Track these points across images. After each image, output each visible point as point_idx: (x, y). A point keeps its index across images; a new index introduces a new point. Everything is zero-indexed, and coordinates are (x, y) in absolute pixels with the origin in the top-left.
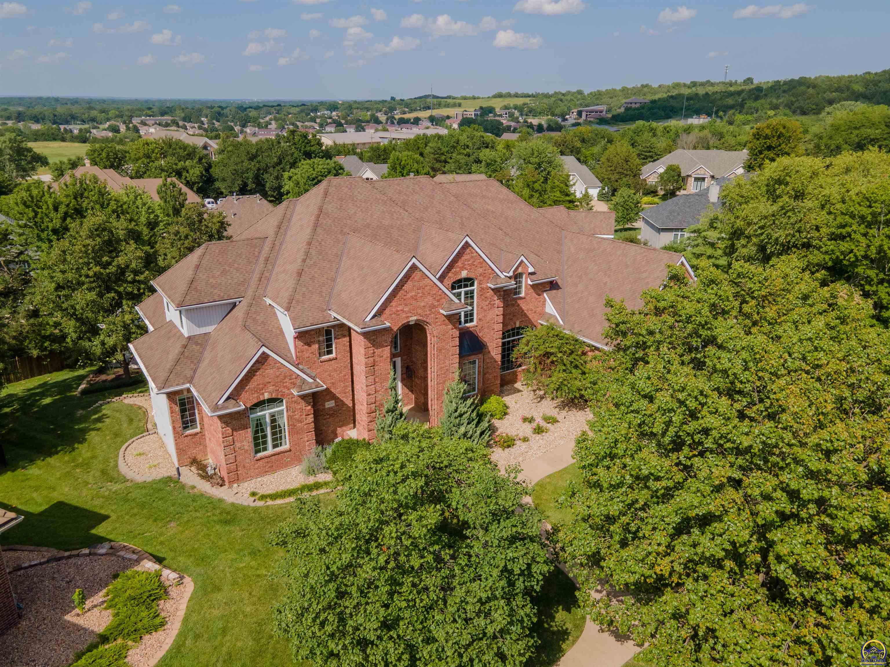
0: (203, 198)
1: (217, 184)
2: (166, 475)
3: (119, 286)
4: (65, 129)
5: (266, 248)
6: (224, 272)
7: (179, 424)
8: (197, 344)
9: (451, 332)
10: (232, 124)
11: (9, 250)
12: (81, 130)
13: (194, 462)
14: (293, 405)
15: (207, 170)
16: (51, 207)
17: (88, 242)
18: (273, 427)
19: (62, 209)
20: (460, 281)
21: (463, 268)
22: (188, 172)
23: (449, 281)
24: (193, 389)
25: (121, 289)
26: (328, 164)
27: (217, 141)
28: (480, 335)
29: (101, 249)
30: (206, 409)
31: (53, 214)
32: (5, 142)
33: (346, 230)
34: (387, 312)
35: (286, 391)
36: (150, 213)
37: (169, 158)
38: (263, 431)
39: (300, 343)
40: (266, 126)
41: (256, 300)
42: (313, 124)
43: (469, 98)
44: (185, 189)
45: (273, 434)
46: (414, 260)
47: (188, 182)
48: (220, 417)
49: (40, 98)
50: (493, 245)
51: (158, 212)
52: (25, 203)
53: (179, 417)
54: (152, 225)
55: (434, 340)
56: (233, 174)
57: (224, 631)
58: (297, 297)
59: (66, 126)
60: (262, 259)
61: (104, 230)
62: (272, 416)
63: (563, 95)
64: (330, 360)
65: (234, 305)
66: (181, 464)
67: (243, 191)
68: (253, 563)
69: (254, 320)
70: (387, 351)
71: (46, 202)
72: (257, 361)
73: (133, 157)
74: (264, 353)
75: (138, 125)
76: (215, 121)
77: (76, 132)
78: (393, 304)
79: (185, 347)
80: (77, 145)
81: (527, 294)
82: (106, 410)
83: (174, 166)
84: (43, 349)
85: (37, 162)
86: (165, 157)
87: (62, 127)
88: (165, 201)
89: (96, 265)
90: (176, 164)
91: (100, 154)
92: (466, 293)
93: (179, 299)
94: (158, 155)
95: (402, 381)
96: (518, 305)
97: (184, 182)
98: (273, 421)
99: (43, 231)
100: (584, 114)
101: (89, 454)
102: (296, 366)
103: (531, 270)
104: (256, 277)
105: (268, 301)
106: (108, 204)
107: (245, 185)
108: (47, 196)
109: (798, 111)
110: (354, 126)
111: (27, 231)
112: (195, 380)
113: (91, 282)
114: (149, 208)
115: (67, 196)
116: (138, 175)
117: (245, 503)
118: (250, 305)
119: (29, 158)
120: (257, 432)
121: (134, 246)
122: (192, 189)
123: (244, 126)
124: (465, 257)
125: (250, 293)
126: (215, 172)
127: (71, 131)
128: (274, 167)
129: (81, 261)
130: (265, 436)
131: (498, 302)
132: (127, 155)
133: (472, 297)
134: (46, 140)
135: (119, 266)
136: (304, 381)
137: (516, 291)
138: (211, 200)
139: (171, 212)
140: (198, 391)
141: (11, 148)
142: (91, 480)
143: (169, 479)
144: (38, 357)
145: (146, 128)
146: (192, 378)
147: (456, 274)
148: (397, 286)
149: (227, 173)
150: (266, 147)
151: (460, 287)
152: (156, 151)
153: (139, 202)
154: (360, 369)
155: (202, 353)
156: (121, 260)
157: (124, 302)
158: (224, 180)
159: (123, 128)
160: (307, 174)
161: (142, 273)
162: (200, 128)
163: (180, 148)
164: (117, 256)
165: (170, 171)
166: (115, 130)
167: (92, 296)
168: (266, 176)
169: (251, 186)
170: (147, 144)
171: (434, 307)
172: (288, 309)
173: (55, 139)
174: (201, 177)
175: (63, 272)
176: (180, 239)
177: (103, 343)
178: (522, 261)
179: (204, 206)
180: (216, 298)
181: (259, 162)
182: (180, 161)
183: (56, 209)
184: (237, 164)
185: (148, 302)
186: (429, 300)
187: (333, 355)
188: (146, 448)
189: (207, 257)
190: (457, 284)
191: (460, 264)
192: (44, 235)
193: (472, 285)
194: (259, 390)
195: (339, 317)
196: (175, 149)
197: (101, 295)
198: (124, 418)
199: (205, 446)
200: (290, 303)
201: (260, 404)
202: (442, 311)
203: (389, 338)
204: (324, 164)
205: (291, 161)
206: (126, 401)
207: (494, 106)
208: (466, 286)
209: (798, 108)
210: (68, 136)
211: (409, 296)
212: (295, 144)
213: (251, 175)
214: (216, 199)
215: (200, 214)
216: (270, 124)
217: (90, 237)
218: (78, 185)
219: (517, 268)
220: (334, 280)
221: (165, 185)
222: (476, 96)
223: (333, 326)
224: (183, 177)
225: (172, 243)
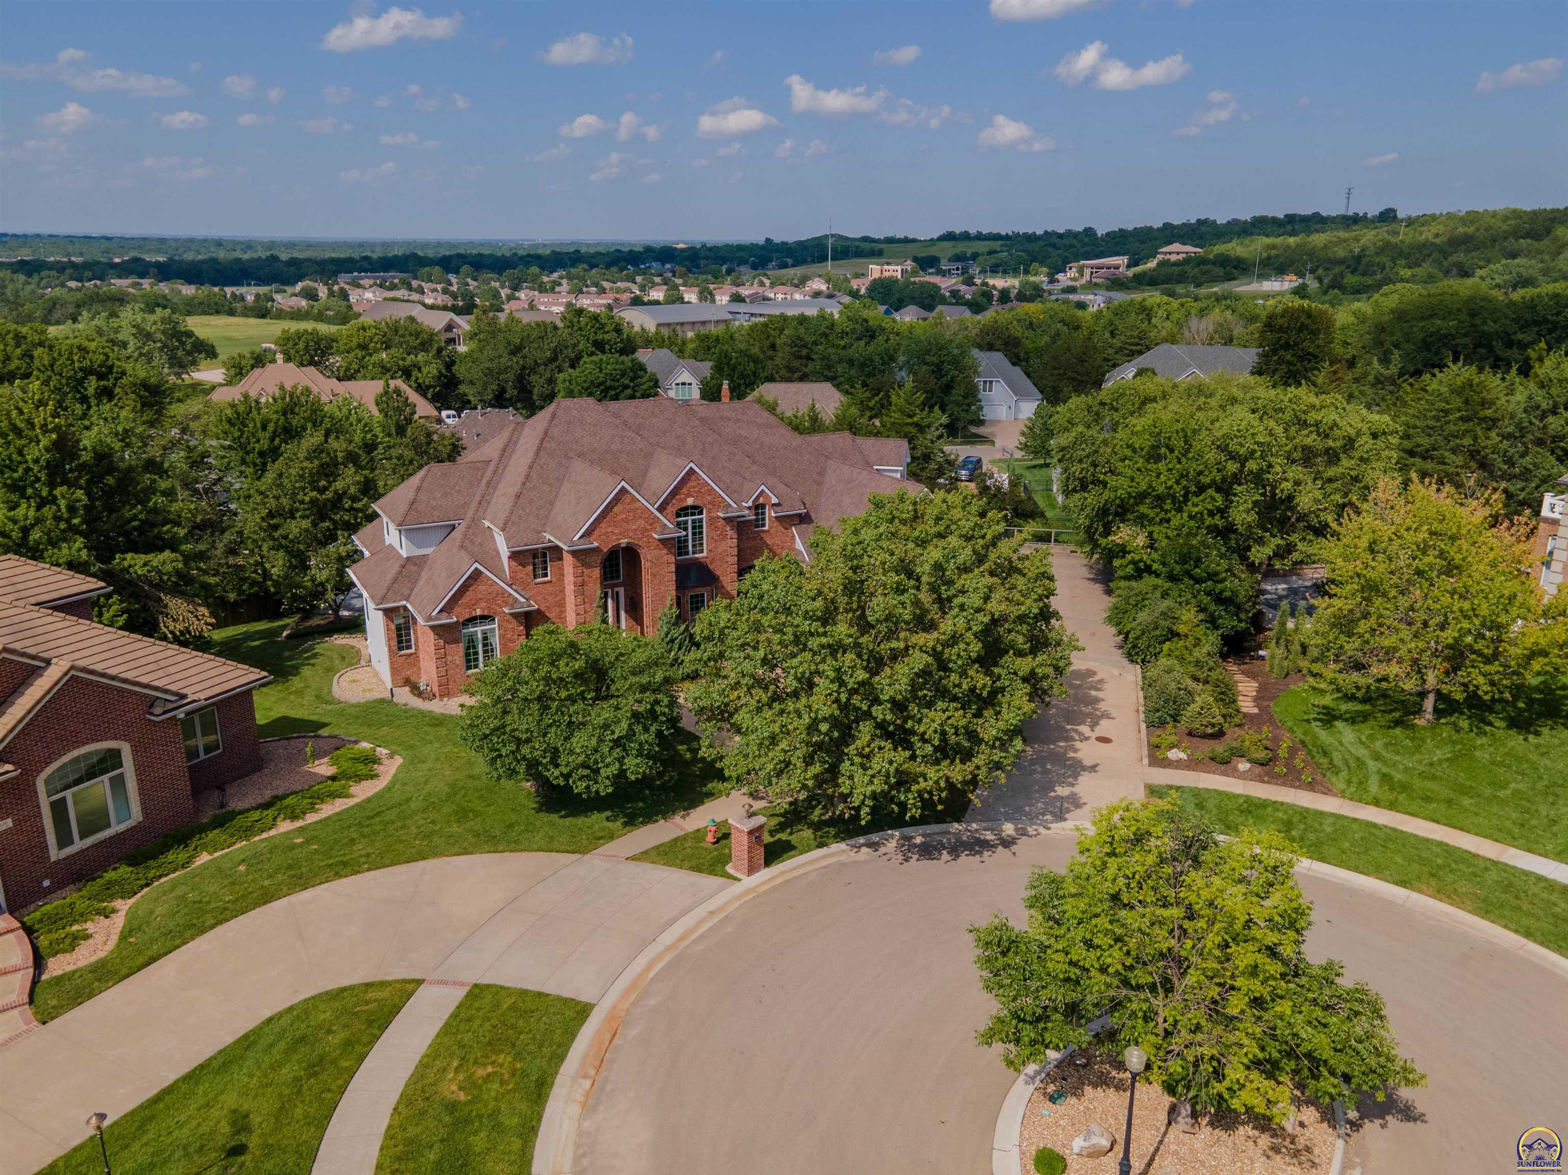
0: (439, 410)
1: (463, 388)
2: (379, 697)
3: (336, 514)
4: (233, 294)
5: (489, 473)
6: (445, 494)
7: (394, 643)
8: (415, 564)
9: (666, 558)
10: (497, 284)
11: (206, 476)
12: (258, 296)
13: (407, 682)
14: (504, 624)
15: (449, 365)
16: (259, 425)
17: (305, 464)
18: (485, 645)
19: (271, 427)
20: (686, 508)
21: (689, 495)
22: (420, 370)
23: (671, 509)
24: (409, 606)
25: (337, 517)
26: (622, 363)
27: (468, 317)
28: (711, 567)
29: (318, 472)
30: (420, 620)
31: (260, 434)
32: (155, 323)
33: (570, 454)
34: (597, 533)
35: (499, 610)
36: (367, 432)
37: (392, 351)
38: (474, 647)
39: (514, 564)
40: (552, 289)
41: (475, 522)
42: (630, 284)
43: (899, 241)
44: (414, 397)
45: (485, 652)
46: (623, 483)
47: (419, 385)
48: (433, 628)
49: (192, 240)
50: (736, 473)
51: (378, 430)
52: (229, 421)
53: (394, 635)
54: (370, 447)
55: (648, 564)
56: (486, 375)
57: (426, 783)
58: (513, 518)
59: (234, 289)
60: (484, 482)
61: (322, 452)
62: (484, 633)
63: (1060, 236)
64: (545, 583)
65: (453, 527)
66: (395, 684)
67: (500, 401)
68: (455, 750)
69: (472, 541)
70: (596, 573)
71: (254, 420)
72: (470, 577)
73: (342, 348)
74: (476, 569)
75: (347, 287)
76: (469, 280)
77: (250, 298)
78: (603, 525)
79: (403, 566)
80: (253, 321)
81: (770, 527)
82: (318, 649)
83: (401, 363)
84: (240, 592)
85: (200, 353)
86: (387, 348)
87: (229, 290)
88: (386, 415)
89: (312, 490)
90: (404, 359)
91: (296, 344)
92: (694, 522)
93: (399, 518)
94: (378, 345)
95: (626, 612)
96: (761, 539)
97: (414, 385)
98: (485, 639)
99: (248, 453)
100: (1087, 272)
101: (302, 685)
102: (510, 586)
103: (774, 500)
104: (477, 498)
105: (487, 524)
106: (322, 422)
107: (503, 391)
108: (255, 412)
109: (1455, 271)
110: (696, 289)
111: (233, 453)
112: (412, 598)
113: (305, 510)
114: (365, 426)
115: (276, 412)
116: (347, 376)
117: (454, 713)
118: (468, 527)
119: (188, 347)
120: (468, 648)
121: (353, 470)
122: (424, 395)
123: (516, 288)
124: (690, 484)
125: (470, 514)
126: (460, 370)
127: (242, 298)
128: (546, 365)
129: (297, 485)
130: (476, 653)
131: (730, 533)
132: (335, 344)
133: (701, 527)
134: (205, 313)
135: (336, 492)
136: (516, 600)
137: (759, 521)
138: (453, 412)
139: (393, 431)
140: (414, 607)
141: (163, 332)
142: (305, 702)
143: (382, 701)
144: (235, 601)
145: (360, 291)
146: (409, 596)
147: (681, 500)
148: (606, 507)
149: (476, 373)
150: (535, 334)
151: (686, 515)
152: (375, 340)
153: (353, 419)
154: (570, 589)
155: (419, 573)
156: (339, 485)
157: (339, 532)
158: (472, 383)
159: (323, 292)
160: (590, 378)
161: (360, 500)
162: (445, 291)
163: (411, 335)
164: (335, 481)
165: (395, 368)
166: (312, 296)
167: (306, 524)
168: (533, 378)
169: (511, 392)
170: (364, 329)
171: (646, 530)
172: (503, 530)
173: (218, 312)
174: (439, 378)
175: (277, 498)
176: (404, 465)
177: (313, 580)
178: (763, 491)
179: (440, 421)
180: (436, 519)
181: (524, 357)
182: (409, 354)
183: (264, 428)
184: (491, 360)
185: (368, 530)
186: (641, 523)
187: (549, 578)
188: (360, 677)
189: (429, 479)
190: (684, 511)
191: (685, 491)
192: (250, 458)
193: (701, 513)
194: (473, 606)
195: (552, 539)
196: (403, 336)
197: (315, 525)
198: (335, 656)
199: (419, 669)
200: (505, 524)
201: (472, 620)
202: (656, 536)
203: (599, 559)
204: (617, 363)
205: (572, 356)
206: (337, 642)
207: (937, 255)
208: (693, 514)
209: (1454, 265)
210: (238, 306)
211: (619, 518)
212: (581, 329)
213: (511, 376)
214: (459, 411)
215: (429, 435)
216: (560, 284)
217: (307, 459)
218: (288, 399)
219: (757, 498)
220: (552, 503)
221: (386, 393)
222: (911, 237)
223: (549, 548)
224: (413, 378)
225: (394, 469)
